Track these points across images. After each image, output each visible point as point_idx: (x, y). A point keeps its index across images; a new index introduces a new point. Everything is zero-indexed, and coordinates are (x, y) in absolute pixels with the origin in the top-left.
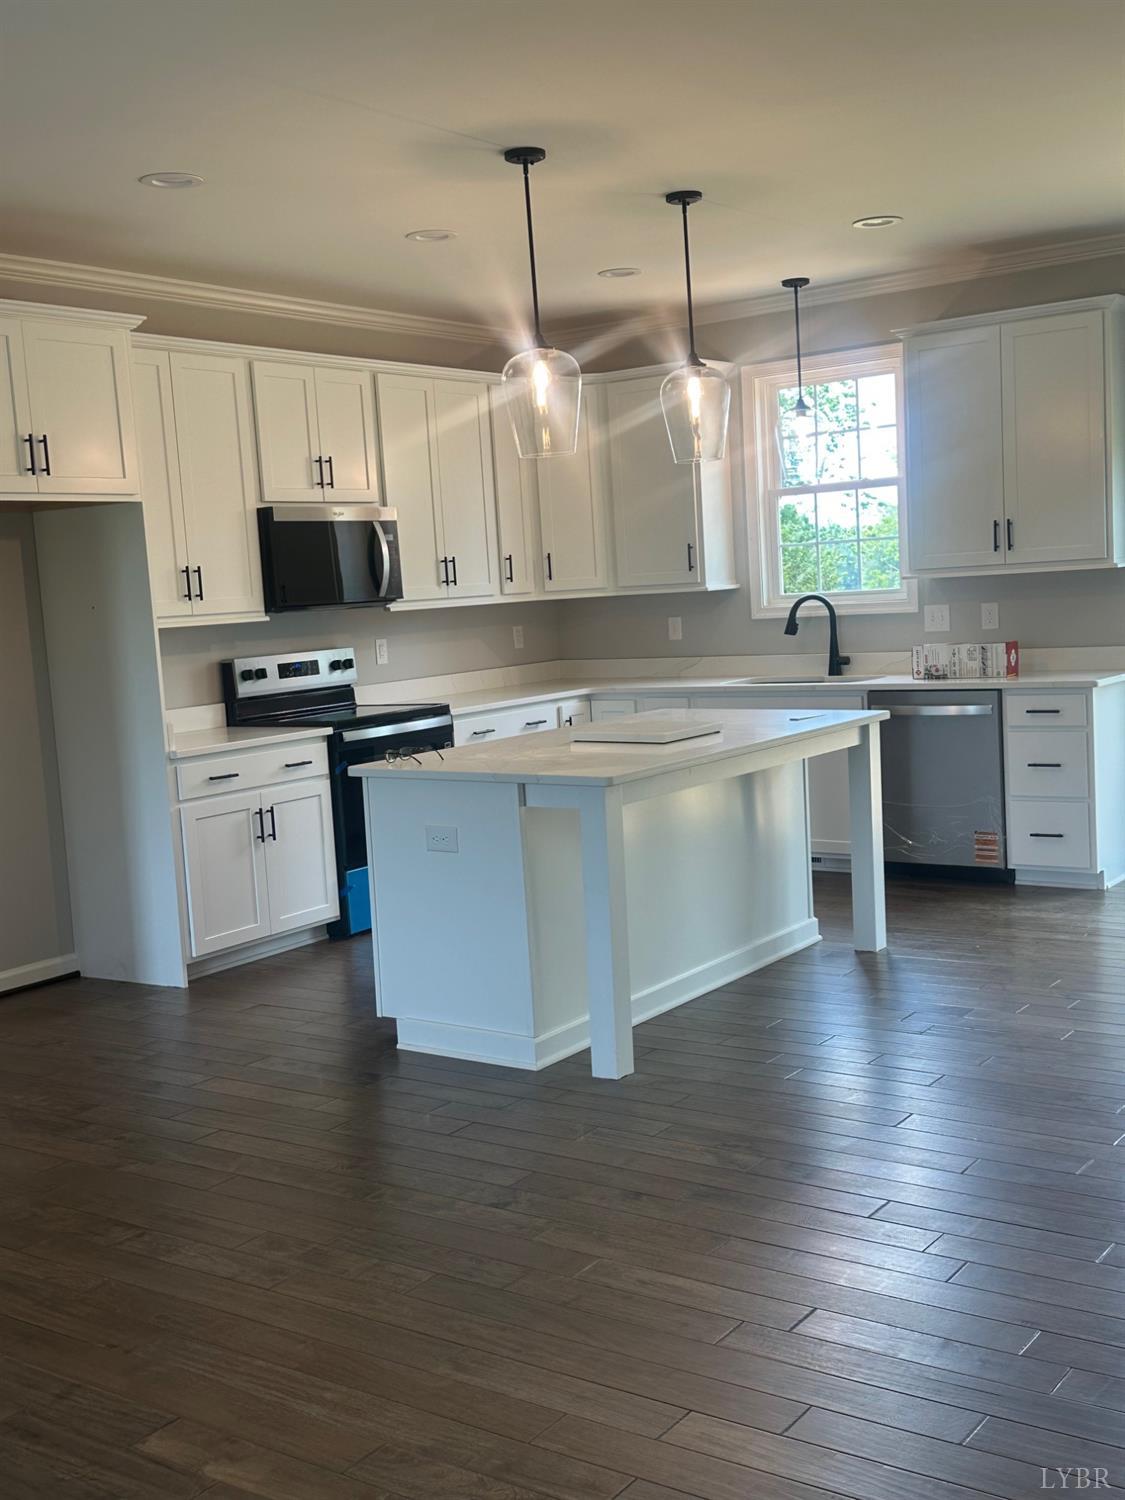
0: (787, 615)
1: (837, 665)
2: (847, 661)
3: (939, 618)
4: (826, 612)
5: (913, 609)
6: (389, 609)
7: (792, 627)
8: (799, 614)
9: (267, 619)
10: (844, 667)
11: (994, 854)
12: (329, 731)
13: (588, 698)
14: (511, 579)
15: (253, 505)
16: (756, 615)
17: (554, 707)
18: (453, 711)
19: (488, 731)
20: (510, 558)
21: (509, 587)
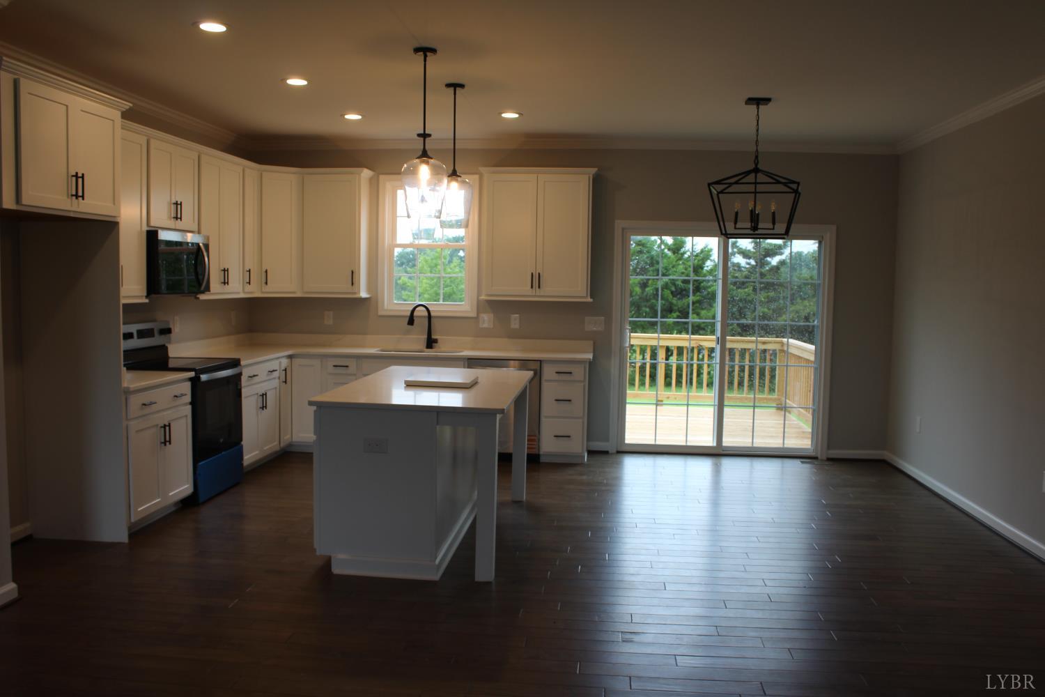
0: (409, 314)
1: (431, 343)
2: (436, 341)
3: (487, 320)
4: (426, 314)
5: (474, 314)
6: (198, 298)
7: (411, 321)
8: (415, 314)
9: (147, 301)
10: (434, 344)
11: (534, 446)
12: (192, 374)
13: (290, 357)
14: (249, 283)
15: (145, 228)
16: (380, 313)
17: (277, 362)
18: (243, 363)
19: (254, 376)
20: (249, 271)
21: (248, 288)
